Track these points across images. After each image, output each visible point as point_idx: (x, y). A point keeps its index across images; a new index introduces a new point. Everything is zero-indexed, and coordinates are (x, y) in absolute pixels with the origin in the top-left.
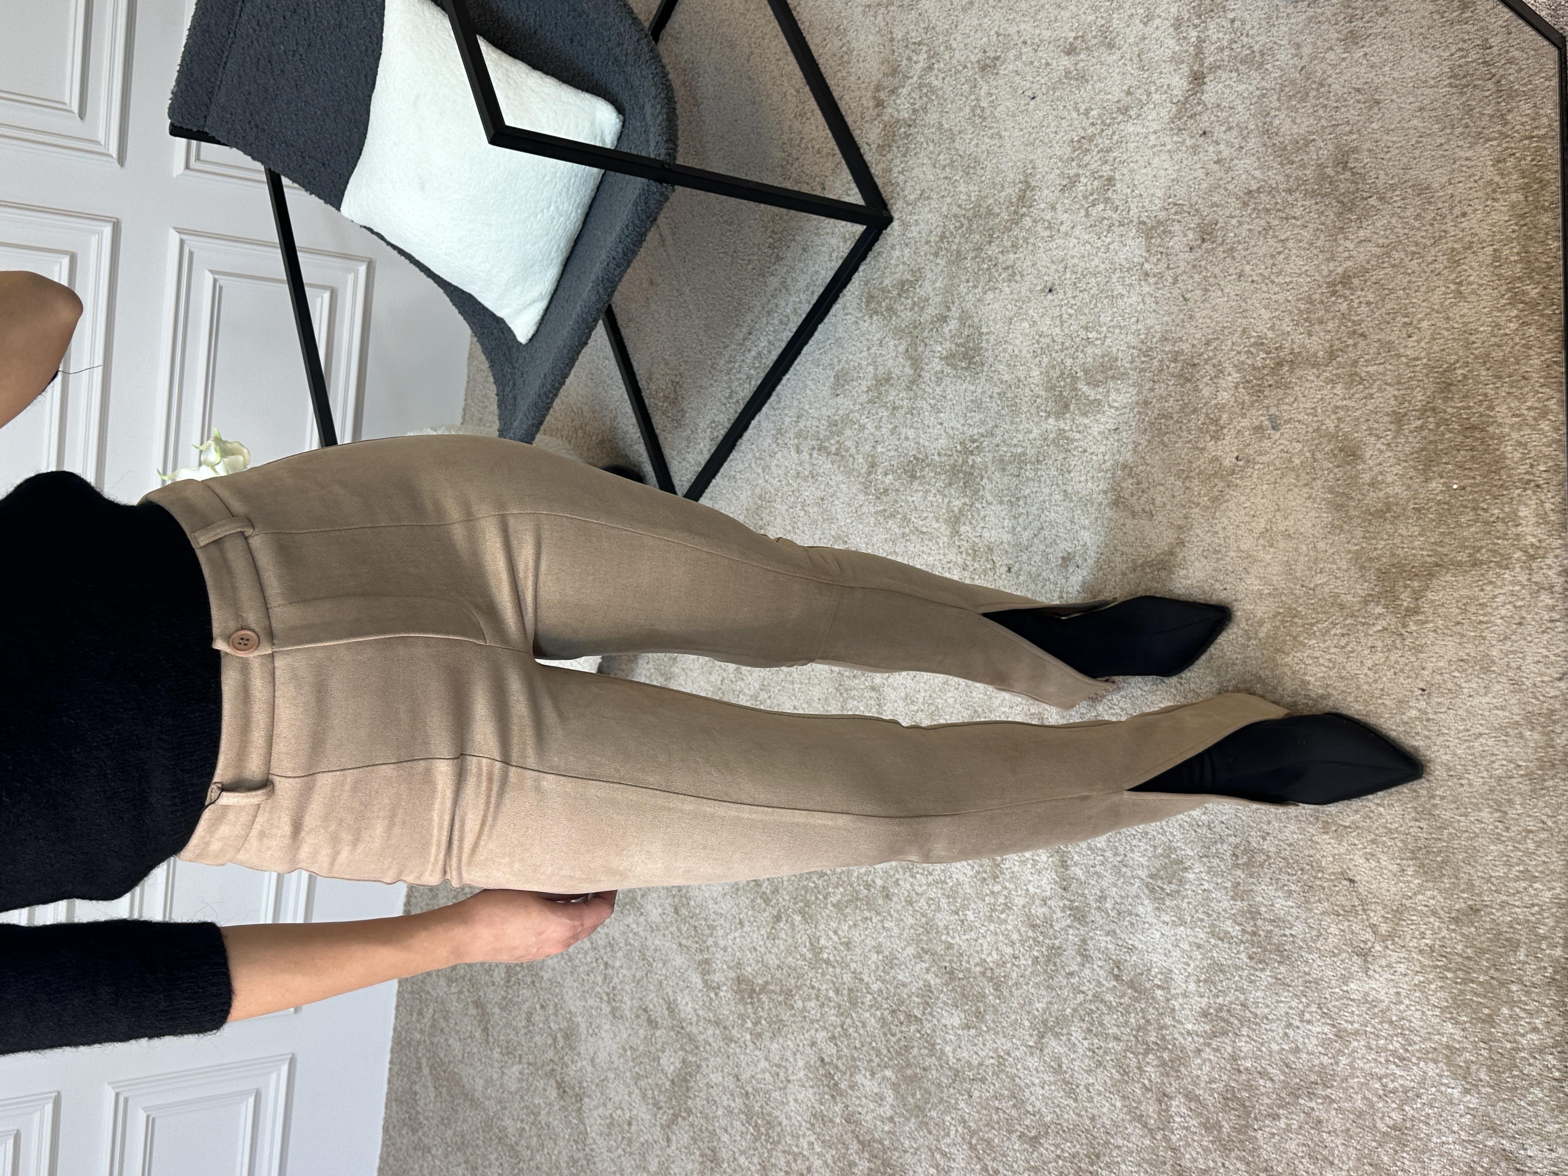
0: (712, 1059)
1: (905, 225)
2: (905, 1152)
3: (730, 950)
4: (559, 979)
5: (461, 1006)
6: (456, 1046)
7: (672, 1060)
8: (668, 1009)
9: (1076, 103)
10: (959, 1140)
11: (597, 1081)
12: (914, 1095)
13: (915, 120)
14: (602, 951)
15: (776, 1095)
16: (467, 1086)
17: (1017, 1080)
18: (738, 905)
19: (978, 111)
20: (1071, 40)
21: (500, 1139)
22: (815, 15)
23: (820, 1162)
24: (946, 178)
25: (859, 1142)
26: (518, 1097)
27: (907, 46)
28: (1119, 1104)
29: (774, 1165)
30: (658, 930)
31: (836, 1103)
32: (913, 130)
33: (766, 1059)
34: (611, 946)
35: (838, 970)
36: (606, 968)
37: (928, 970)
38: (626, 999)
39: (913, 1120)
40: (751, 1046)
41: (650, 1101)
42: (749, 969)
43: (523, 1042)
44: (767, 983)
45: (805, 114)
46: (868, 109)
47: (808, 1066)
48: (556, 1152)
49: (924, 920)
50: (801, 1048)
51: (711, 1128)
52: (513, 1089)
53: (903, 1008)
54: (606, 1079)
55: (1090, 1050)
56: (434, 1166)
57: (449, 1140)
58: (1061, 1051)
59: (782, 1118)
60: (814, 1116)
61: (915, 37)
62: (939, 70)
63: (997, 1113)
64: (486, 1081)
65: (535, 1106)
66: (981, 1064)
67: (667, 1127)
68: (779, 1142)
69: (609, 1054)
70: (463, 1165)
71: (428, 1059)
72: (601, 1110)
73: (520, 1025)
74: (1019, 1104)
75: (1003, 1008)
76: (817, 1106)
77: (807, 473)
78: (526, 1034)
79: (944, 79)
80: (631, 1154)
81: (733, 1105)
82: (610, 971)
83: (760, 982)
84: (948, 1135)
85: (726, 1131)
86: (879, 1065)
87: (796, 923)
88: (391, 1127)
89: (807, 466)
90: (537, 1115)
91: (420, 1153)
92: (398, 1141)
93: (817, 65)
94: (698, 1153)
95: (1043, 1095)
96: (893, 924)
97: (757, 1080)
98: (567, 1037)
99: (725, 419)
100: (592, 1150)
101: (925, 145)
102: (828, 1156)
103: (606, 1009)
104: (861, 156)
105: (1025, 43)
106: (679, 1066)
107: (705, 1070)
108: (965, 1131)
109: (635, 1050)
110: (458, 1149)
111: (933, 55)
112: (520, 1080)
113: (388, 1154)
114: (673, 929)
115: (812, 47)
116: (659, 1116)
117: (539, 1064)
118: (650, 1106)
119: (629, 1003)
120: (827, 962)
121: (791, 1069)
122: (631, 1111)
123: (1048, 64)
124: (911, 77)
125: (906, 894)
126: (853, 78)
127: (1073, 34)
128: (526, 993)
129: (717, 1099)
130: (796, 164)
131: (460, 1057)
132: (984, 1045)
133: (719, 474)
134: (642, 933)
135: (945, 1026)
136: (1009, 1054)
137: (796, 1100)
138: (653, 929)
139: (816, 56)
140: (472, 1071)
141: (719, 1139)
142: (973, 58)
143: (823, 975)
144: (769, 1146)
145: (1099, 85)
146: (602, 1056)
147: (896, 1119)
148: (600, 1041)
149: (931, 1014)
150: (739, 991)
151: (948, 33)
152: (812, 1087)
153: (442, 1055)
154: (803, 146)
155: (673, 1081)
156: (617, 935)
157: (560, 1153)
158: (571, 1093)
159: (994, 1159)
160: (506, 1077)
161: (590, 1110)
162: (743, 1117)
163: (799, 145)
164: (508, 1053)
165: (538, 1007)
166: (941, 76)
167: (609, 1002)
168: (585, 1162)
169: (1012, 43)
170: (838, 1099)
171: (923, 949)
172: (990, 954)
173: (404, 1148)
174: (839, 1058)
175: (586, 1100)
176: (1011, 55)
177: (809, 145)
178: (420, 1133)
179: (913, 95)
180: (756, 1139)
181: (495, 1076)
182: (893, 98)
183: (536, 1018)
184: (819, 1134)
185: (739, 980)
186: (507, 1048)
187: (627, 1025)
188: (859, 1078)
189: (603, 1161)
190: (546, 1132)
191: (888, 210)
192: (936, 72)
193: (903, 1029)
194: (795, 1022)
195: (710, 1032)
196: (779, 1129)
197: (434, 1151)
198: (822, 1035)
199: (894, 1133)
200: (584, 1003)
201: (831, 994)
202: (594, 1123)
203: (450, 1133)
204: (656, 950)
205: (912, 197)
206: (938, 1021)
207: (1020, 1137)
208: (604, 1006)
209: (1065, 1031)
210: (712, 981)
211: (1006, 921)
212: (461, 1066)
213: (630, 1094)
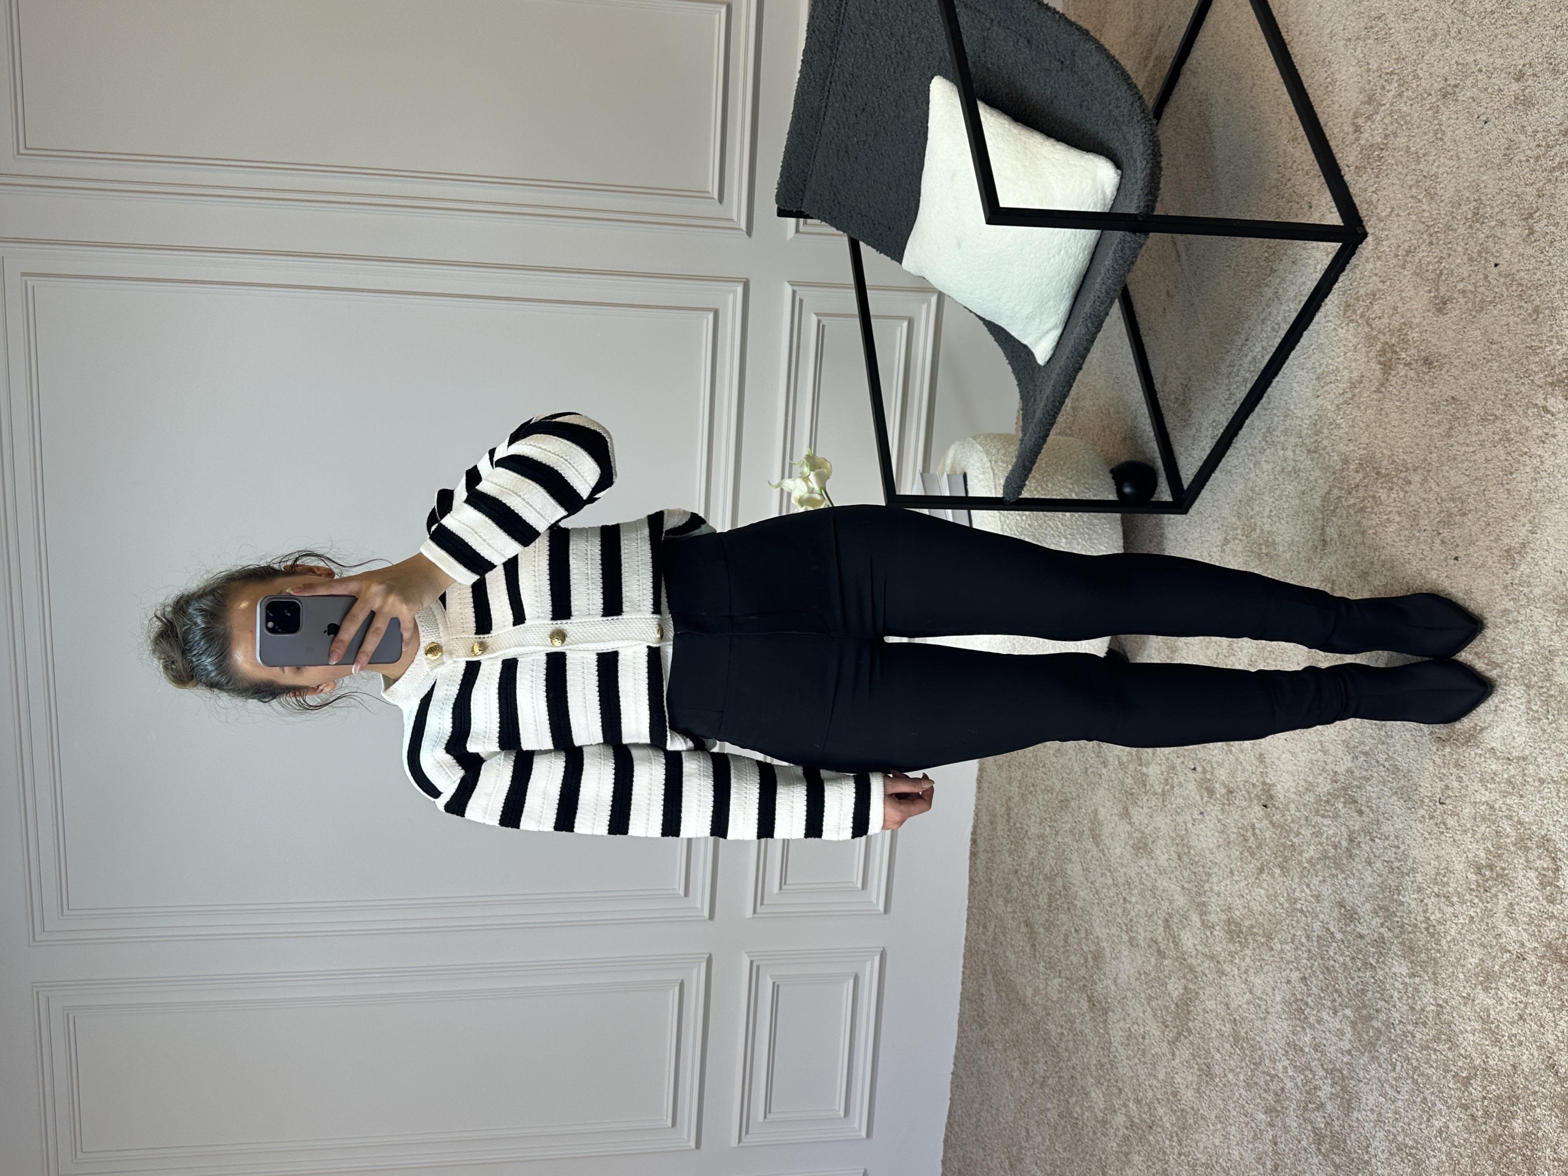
0: (1208, 988)
1: (1378, 240)
2: (1360, 1081)
3: (1222, 895)
4: (1089, 909)
5: (1015, 924)
6: (1012, 957)
7: (1176, 986)
8: (1173, 942)
9: (1524, 127)
10: (1404, 1075)
11: (1119, 998)
12: (1368, 1033)
13: (1386, 144)
14: (1122, 888)
15: (1258, 1023)
16: (1020, 992)
17: (1453, 1026)
18: (1229, 856)
19: (1439, 136)
20: (1520, 67)
21: (1045, 1040)
22: (1306, 48)
23: (1292, 1084)
24: (1412, 197)
25: (1323, 1069)
26: (1058, 1005)
27: (1380, 76)
28: (1536, 1054)
29: (1256, 1083)
30: (1165, 873)
31: (1306, 1034)
32: (1384, 153)
33: (1251, 993)
34: (1129, 884)
35: (1309, 919)
36: (1125, 903)
37: (1382, 925)
38: (1140, 930)
39: (1366, 1054)
40: (1238, 980)
41: (1160, 1020)
42: (1238, 913)
43: (1062, 960)
44: (1252, 926)
45: (1297, 139)
46: (1348, 134)
47: (1284, 1001)
48: (1088, 1056)
49: (1380, 880)
50: (1278, 985)
51: (1206, 1047)
52: (1055, 999)
53: (1360, 956)
54: (1125, 997)
55: (1513, 1003)
56: (996, 1059)
57: (1007, 1037)
58: (1490, 1003)
59: (1263, 1044)
60: (1288, 1044)
61: (1388, 67)
62: (1408, 98)
63: (1435, 1054)
64: (1034, 990)
65: (1071, 1014)
66: (1423, 1010)
67: (1172, 1043)
68: (1260, 1064)
69: (1128, 976)
70: (1018, 1060)
71: (991, 967)
72: (1122, 1024)
73: (1060, 945)
74: (1454, 1046)
75: (1443, 961)
76: (1290, 1036)
77: (1290, 469)
78: (1064, 953)
79: (1411, 105)
80: (1145, 1063)
81: (1224, 1029)
82: (1128, 905)
83: (1246, 924)
84: (1394, 1069)
85: (1218, 1051)
86: (1340, 1005)
87: (1276, 875)
88: (964, 1023)
89: (1291, 463)
90: (1073, 1022)
91: (985, 1046)
92: (970, 1034)
93: (1307, 94)
94: (1196, 1067)
95: (1474, 1041)
96: (1354, 882)
97: (1243, 1009)
98: (1095, 958)
99: (1224, 419)
100: (1115, 1057)
101: (1395, 167)
102: (1298, 1080)
103: (1125, 938)
104: (1342, 177)
105: (1480, 71)
106: (1182, 991)
107: (1202, 997)
108: (1410, 1067)
109: (1148, 975)
110: (1014, 1046)
111: (1402, 83)
112: (1060, 992)
113: (962, 1045)
114: (1178, 873)
115: (1303, 78)
116: (1166, 1033)
117: (1075, 979)
118: (1160, 1024)
119: (1143, 934)
120: (1301, 911)
121: (1270, 1003)
122: (1144, 1026)
123: (1500, 90)
124: (1384, 105)
125: (1366, 855)
126: (1336, 106)
127: (1522, 62)
128: (1063, 917)
129: (1211, 1023)
130: (1289, 185)
131: (1015, 968)
132: (1426, 992)
133: (1218, 469)
134: (1153, 875)
135: (1395, 974)
136: (1447, 1003)
137: (1274, 1030)
138: (1162, 872)
139: (1306, 86)
140: (1024, 980)
141: (1213, 1057)
142: (1437, 86)
143: (1298, 922)
144: (1252, 1066)
145: (1544, 109)
146: (1122, 979)
147: (1353, 1053)
148: (1121, 965)
149: (1383, 962)
150: (1230, 932)
151: (1415, 63)
152: (1287, 1020)
153: (1001, 964)
154: (1294, 167)
155: (1177, 1004)
156: (1133, 875)
157: (1090, 1057)
158: (1099, 1007)
159: (1432, 1093)
160: (1049, 988)
161: (1114, 1023)
162: (1231, 1039)
163: (1291, 168)
164: (1051, 968)
165: (1073, 930)
166: (1409, 103)
167: (1127, 932)
168: (1109, 1066)
169: (1470, 71)
170: (1308, 1030)
171: (1378, 905)
172: (1433, 913)
173: (974, 1040)
174: (1309, 995)
175: (1110, 1013)
176: (1468, 83)
177: (1300, 167)
178: (986, 1029)
179: (1386, 121)
180: (1243, 1060)
181: (1041, 986)
182: (1369, 124)
183: (1071, 940)
184: (1292, 1060)
185: (1229, 921)
186: (1050, 963)
187: (1142, 953)
188: (1325, 1015)
189: (1123, 1067)
190: (1080, 1038)
191: (1363, 227)
192: (1405, 99)
193: (1361, 974)
194: (1274, 961)
195: (1206, 965)
196: (1259, 1053)
197: (996, 1047)
198: (1295, 975)
199: (1351, 1064)
200: (1108, 931)
201: (1304, 940)
202: (1117, 1035)
203: (1008, 1031)
204: (1164, 891)
205: (1383, 214)
206: (1390, 969)
207: (1454, 1076)
208: (1123, 935)
209: (1493, 985)
210: (1208, 921)
211: (1448, 884)
212: (1015, 975)
213: (1144, 1012)
